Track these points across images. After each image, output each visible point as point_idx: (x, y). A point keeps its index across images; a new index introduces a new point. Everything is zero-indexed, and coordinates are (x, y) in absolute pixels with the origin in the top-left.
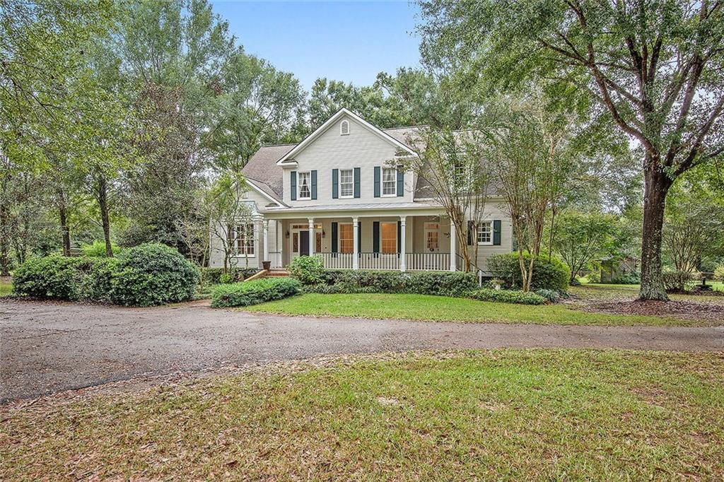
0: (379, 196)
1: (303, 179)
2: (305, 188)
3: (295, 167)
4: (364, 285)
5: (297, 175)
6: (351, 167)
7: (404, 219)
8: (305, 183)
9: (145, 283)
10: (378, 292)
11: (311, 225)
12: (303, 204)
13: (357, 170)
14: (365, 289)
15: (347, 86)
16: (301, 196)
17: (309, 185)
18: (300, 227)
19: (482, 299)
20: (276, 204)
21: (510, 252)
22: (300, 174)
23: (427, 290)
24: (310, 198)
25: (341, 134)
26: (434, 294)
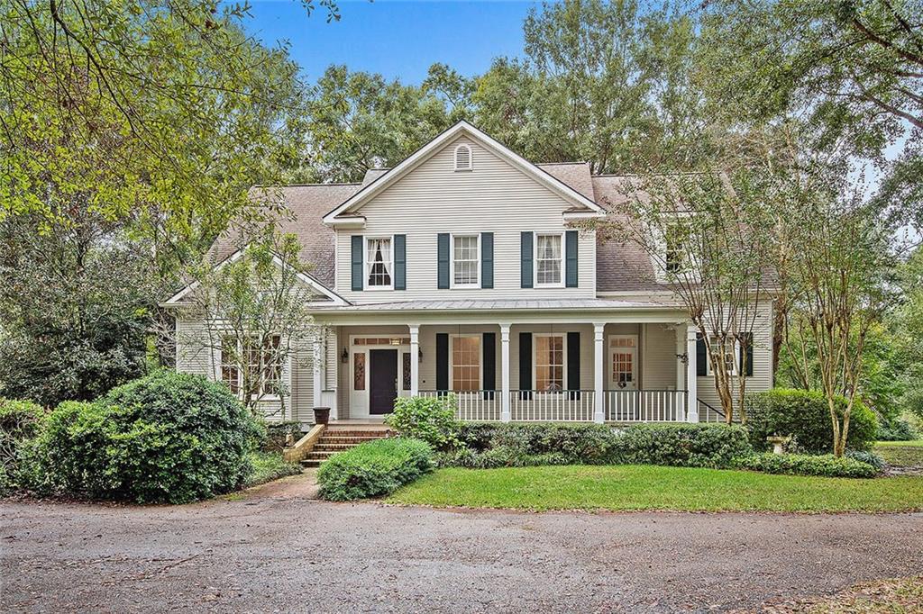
0: (532, 287)
1: (375, 250)
2: (379, 268)
3: (360, 227)
4: (543, 449)
5: (365, 243)
6: (475, 229)
7: (602, 329)
8: (379, 257)
9: (186, 454)
10: (572, 463)
11: (415, 339)
12: (378, 297)
13: (488, 239)
14: (547, 457)
15: (389, 82)
16: (371, 283)
17: (389, 261)
18: (370, 342)
19: (773, 471)
20: (326, 297)
21: (769, 388)
22: (371, 241)
23: (665, 456)
24: (391, 287)
25: (456, 168)
26: (679, 465)
